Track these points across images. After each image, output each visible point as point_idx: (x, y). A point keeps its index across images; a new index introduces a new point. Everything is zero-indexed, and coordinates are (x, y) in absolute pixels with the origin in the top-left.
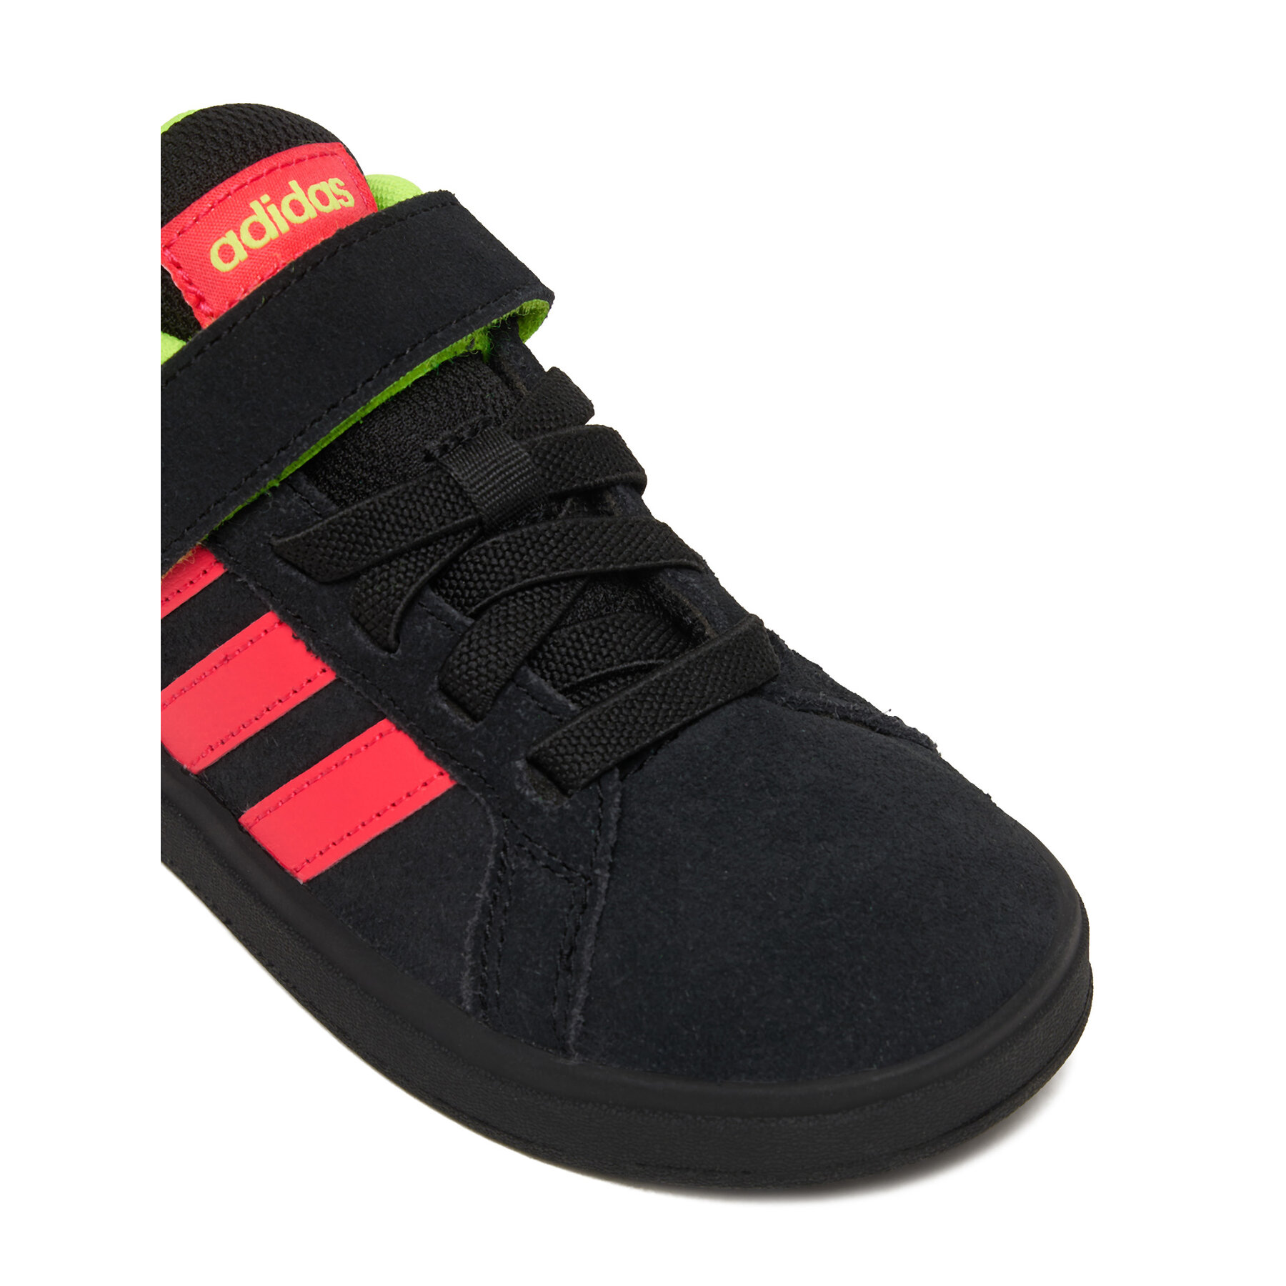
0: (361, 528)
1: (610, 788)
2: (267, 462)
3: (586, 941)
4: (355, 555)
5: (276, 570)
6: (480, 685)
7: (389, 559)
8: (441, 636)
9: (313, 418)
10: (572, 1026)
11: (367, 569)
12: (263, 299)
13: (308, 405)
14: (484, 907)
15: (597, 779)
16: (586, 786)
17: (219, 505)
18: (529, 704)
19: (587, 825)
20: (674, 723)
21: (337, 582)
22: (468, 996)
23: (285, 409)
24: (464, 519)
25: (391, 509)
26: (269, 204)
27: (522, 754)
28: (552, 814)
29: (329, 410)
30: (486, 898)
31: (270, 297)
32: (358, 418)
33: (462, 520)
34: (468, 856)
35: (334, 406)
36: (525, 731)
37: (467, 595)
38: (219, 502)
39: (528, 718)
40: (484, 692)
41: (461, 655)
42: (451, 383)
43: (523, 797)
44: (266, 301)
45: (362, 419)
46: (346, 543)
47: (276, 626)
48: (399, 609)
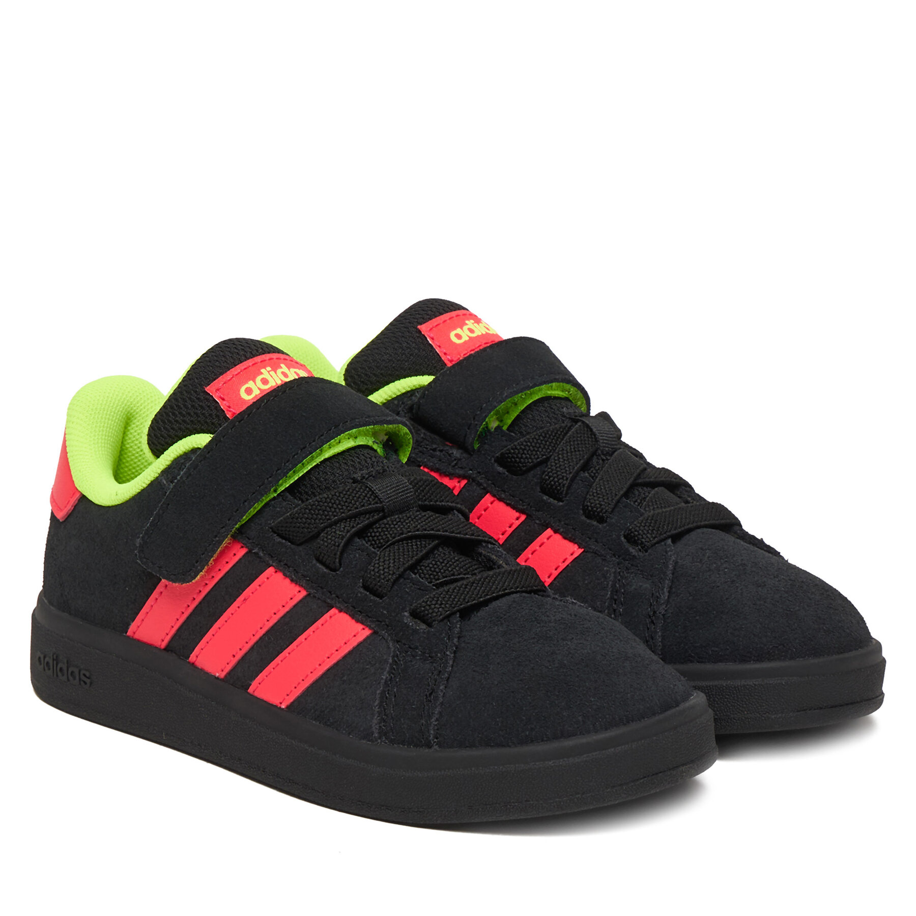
0: (321, 507)
1: (455, 621)
2: (270, 477)
3: (441, 684)
4: (317, 521)
5: (274, 540)
6: (385, 578)
7: (336, 523)
8: (364, 559)
9: (293, 454)
10: (431, 728)
11: (323, 530)
12: (265, 401)
13: (291, 447)
14: (386, 681)
15: (448, 617)
16: (442, 620)
17: (246, 503)
18: (412, 586)
19: (442, 636)
20: (488, 595)
21: (307, 541)
22: (376, 728)
23: (279, 449)
24: (374, 506)
25: (336, 497)
26: (270, 371)
27: (408, 609)
28: (424, 633)
29: (302, 450)
30: (387, 677)
31: (269, 400)
32: (318, 462)
33: (373, 506)
34: (377, 664)
35: (304, 448)
36: (409, 598)
37: (377, 543)
38: (245, 501)
39: (410, 592)
40: (387, 581)
41: (375, 564)
42: (363, 460)
43: (408, 626)
44: (267, 402)
45: (320, 462)
46: (312, 515)
47: (273, 573)
48: (342, 544)
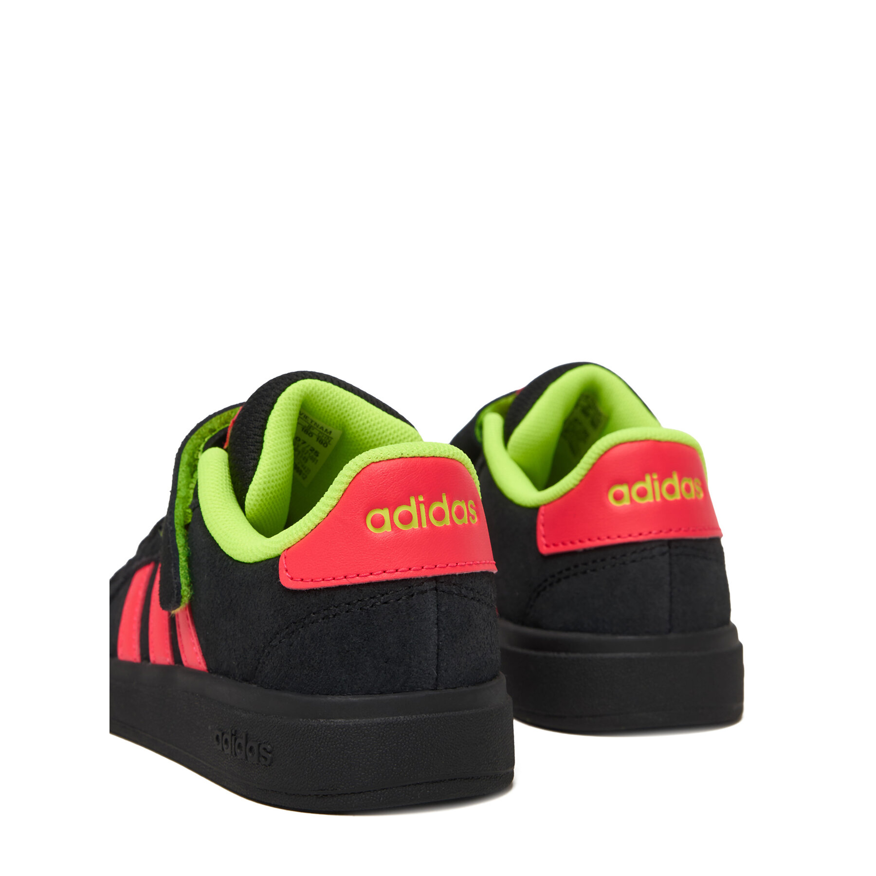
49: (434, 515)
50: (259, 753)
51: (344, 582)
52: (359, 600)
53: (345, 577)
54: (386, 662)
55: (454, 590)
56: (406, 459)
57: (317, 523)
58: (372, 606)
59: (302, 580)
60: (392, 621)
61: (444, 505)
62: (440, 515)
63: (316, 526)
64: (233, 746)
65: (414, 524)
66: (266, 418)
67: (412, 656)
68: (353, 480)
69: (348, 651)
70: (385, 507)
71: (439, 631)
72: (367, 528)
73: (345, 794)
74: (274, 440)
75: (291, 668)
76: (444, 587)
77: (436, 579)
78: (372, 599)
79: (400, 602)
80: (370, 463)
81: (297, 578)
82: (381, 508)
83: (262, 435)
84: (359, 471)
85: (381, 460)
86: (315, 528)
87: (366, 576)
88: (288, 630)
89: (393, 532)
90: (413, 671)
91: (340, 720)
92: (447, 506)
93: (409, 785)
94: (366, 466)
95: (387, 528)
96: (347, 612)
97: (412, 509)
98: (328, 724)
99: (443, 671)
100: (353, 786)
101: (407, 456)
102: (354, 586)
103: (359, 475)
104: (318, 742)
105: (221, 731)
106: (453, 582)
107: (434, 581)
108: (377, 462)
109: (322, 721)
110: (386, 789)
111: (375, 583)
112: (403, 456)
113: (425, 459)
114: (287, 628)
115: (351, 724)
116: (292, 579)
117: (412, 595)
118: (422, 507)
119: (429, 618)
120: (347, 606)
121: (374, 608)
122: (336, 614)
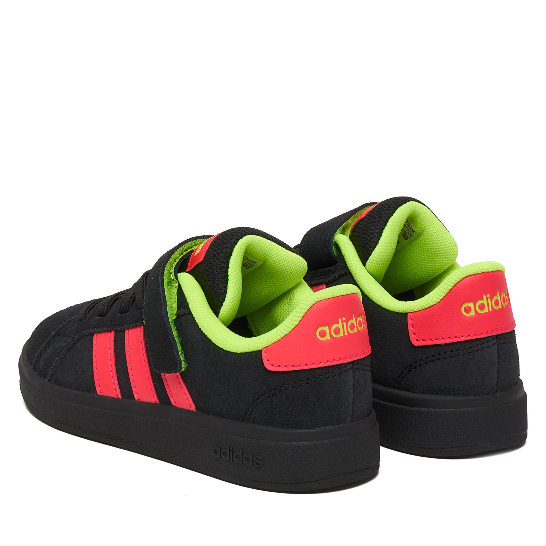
49: (350, 327)
50: (253, 461)
51: (306, 367)
52: (314, 377)
53: (306, 365)
54: (329, 410)
55: (360, 367)
56: (335, 298)
57: (286, 334)
58: (321, 380)
59: (279, 366)
60: (332, 388)
61: (354, 321)
62: (352, 326)
63: (285, 336)
64: (231, 457)
65: (341, 334)
66: (228, 262)
67: (342, 406)
68: (307, 311)
69: (308, 405)
70: (326, 325)
71: (354, 391)
72: (317, 338)
73: (308, 482)
74: (234, 275)
75: (273, 414)
76: (356, 366)
77: (352, 362)
78: (321, 376)
79: (335, 377)
80: (317, 301)
81: (276, 365)
82: (324, 326)
83: (227, 272)
84: (311, 306)
85: (323, 299)
86: (284, 336)
87: (318, 364)
88: (270, 393)
89: (331, 339)
90: (342, 413)
91: (305, 442)
92: (355, 321)
93: (341, 475)
94: (315, 303)
95: (328, 337)
96: (307, 383)
97: (340, 325)
98: (298, 444)
99: (355, 412)
100: (313, 478)
101: (336, 296)
102: (311, 369)
103: (311, 308)
104: (293, 455)
105: (219, 447)
106: (360, 363)
107: (351, 364)
108: (321, 301)
109: (294, 443)
110: (330, 478)
111: (322, 367)
112: (334, 296)
113: (344, 296)
114: (269, 392)
115: (312, 444)
116: (272, 365)
117: (342, 373)
118: (345, 323)
119: (350, 384)
120: (307, 380)
121: (322, 381)
122: (300, 385)
